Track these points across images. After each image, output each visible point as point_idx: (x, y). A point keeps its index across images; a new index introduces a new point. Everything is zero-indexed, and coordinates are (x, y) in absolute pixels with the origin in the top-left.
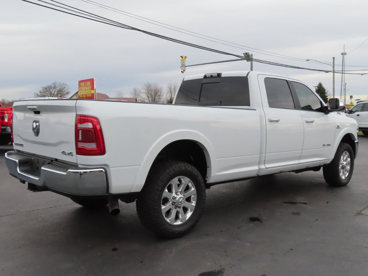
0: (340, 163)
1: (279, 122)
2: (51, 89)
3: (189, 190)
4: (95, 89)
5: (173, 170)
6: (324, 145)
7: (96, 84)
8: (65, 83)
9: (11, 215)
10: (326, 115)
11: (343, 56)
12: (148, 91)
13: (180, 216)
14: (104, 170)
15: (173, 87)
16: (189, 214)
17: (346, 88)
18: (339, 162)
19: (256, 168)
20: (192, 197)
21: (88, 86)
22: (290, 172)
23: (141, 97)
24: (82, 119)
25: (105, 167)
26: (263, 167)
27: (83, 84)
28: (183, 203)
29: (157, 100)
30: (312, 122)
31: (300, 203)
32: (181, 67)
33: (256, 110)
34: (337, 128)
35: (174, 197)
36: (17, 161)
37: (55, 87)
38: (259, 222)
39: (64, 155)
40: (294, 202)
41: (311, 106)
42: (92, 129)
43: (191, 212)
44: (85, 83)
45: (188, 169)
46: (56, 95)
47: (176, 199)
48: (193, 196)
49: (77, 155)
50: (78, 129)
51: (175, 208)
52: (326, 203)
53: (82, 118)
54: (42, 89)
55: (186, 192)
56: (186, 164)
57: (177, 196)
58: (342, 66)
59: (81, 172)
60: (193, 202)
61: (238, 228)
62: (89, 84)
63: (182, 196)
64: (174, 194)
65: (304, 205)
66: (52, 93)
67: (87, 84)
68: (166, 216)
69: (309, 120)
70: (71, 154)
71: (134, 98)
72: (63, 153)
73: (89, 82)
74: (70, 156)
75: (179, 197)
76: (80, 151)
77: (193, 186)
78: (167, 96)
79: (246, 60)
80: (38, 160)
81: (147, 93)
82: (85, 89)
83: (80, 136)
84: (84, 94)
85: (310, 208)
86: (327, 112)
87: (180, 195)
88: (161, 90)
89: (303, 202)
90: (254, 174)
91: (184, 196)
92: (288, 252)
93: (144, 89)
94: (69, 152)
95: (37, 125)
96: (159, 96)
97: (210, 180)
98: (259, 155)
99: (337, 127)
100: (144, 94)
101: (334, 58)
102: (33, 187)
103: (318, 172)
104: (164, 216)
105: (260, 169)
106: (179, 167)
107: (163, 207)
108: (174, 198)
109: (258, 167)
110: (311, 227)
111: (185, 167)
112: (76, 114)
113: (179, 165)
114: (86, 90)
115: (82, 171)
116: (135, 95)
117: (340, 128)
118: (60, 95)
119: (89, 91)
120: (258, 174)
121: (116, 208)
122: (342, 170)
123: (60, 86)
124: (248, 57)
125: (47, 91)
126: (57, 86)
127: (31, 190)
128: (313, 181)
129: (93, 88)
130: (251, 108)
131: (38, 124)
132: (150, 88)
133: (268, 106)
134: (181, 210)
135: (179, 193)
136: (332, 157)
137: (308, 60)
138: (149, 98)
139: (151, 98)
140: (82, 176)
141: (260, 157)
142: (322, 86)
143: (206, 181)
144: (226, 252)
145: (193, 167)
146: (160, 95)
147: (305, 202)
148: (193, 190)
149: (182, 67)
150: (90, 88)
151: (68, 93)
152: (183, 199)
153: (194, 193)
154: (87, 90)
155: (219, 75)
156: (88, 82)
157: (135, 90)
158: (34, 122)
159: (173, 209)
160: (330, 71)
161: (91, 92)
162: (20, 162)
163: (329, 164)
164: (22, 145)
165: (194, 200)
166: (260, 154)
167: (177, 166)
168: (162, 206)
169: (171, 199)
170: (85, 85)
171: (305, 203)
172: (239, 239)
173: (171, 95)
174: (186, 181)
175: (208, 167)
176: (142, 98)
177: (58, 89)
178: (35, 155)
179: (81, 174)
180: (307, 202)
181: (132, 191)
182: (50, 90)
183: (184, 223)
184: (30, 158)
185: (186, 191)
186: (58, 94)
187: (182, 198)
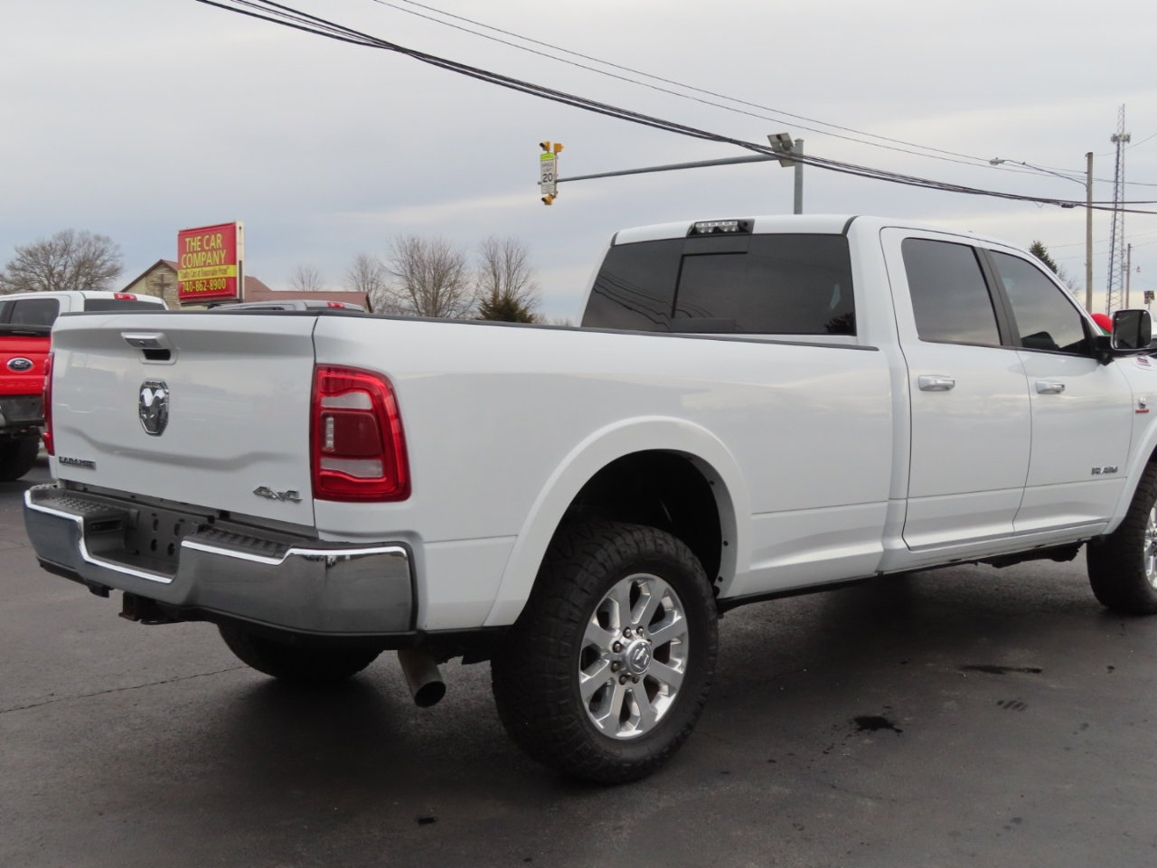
0: (1147, 531)
1: (953, 390)
2: (52, 257)
3: (665, 621)
4: (240, 262)
5: (619, 552)
6: (1096, 471)
7: (243, 242)
8: (103, 234)
9: (30, 707)
10: (1101, 365)
11: (1118, 145)
12: (411, 267)
13: (635, 709)
14: (404, 552)
15: (502, 256)
16: (663, 704)
17: (1129, 263)
18: (1144, 529)
19: (876, 547)
20: (672, 644)
21: (213, 249)
22: (975, 562)
23: (387, 290)
24: (331, 380)
25: (408, 539)
26: (898, 544)
27: (195, 243)
28: (647, 663)
29: (445, 300)
30: (1058, 391)
31: (1019, 670)
32: (539, 183)
33: (876, 349)
34: (1138, 412)
35: (618, 645)
36: (79, 519)
37: (66, 250)
38: (891, 732)
39: (263, 501)
40: (998, 665)
41: (1052, 336)
42: (370, 415)
43: (669, 695)
44: (201, 240)
45: (666, 548)
46: (71, 278)
47: (624, 651)
48: (675, 642)
49: (315, 500)
50: (323, 412)
51: (622, 683)
52: (1107, 670)
53: (332, 375)
54: (19, 256)
55: (656, 630)
56: (658, 533)
57: (628, 641)
58: (1113, 185)
59: (326, 557)
60: (675, 663)
61: (825, 753)
62: (219, 241)
63: (644, 641)
64: (617, 635)
65: (1033, 677)
66: (55, 272)
67: (212, 244)
68: (591, 710)
69: (1048, 385)
70: (292, 497)
71: (359, 293)
72: (262, 492)
73: (219, 235)
74: (289, 505)
75: (636, 644)
76: (327, 487)
77: (676, 606)
78: (482, 287)
79: (777, 162)
80: (154, 515)
81: (409, 275)
82: (205, 262)
83: (330, 434)
84: (198, 278)
85: (1053, 686)
86: (1106, 356)
87: (638, 636)
88: (460, 266)
89: (1030, 666)
90: (869, 570)
91: (649, 640)
92: (1008, 828)
93: (398, 260)
94: (285, 490)
95: (157, 397)
96: (452, 284)
97: (732, 589)
98: (886, 504)
99: (1138, 408)
100: (397, 279)
101: (1090, 155)
102: (142, 608)
103: (1067, 563)
104: (587, 705)
105: (888, 553)
106: (637, 543)
107: (584, 678)
108: (618, 647)
109: (883, 545)
110: (1067, 749)
111: (655, 543)
112: (315, 364)
113: (637, 535)
114: (205, 266)
115: (332, 554)
116: (364, 281)
117: (1147, 411)
118: (84, 279)
119: (217, 268)
120: (881, 570)
121: (434, 680)
122: (1152, 558)
123: (86, 245)
124: (785, 150)
125: (39, 264)
126: (74, 247)
127: (136, 620)
128: (1050, 597)
129: (232, 259)
130: (861, 344)
131: (160, 394)
132: (420, 258)
133: (916, 335)
134: (639, 689)
135: (634, 632)
136: (1119, 512)
137: (995, 162)
138: (414, 294)
139: (423, 295)
140: (334, 570)
141: (890, 510)
142: (1046, 253)
143: (716, 591)
144: (801, 829)
145: (680, 543)
146: (455, 282)
147: (1036, 667)
148: (678, 622)
149: (544, 184)
150: (223, 256)
151: (114, 272)
152: (646, 652)
153: (679, 633)
154: (209, 265)
155: (744, 227)
156: (213, 236)
157: (363, 265)
158: (143, 388)
159: (612, 687)
160: (1079, 204)
161: (225, 270)
162: (90, 523)
163: (1109, 537)
164: (89, 465)
165: (679, 656)
166: (890, 499)
167: (629, 539)
168: (582, 673)
169: (608, 651)
170: (201, 246)
171: (1037, 671)
172: (833, 787)
173: (497, 285)
174: (656, 590)
175: (726, 544)
176: (388, 294)
177: (78, 255)
178: (137, 499)
179: (329, 565)
180: (1040, 668)
181: (488, 623)
182: (47, 259)
183: (648, 733)
184: (122, 509)
185: (654, 625)
186: (77, 274)
187: (644, 649)
